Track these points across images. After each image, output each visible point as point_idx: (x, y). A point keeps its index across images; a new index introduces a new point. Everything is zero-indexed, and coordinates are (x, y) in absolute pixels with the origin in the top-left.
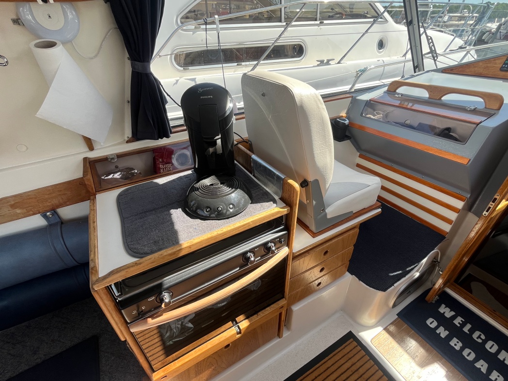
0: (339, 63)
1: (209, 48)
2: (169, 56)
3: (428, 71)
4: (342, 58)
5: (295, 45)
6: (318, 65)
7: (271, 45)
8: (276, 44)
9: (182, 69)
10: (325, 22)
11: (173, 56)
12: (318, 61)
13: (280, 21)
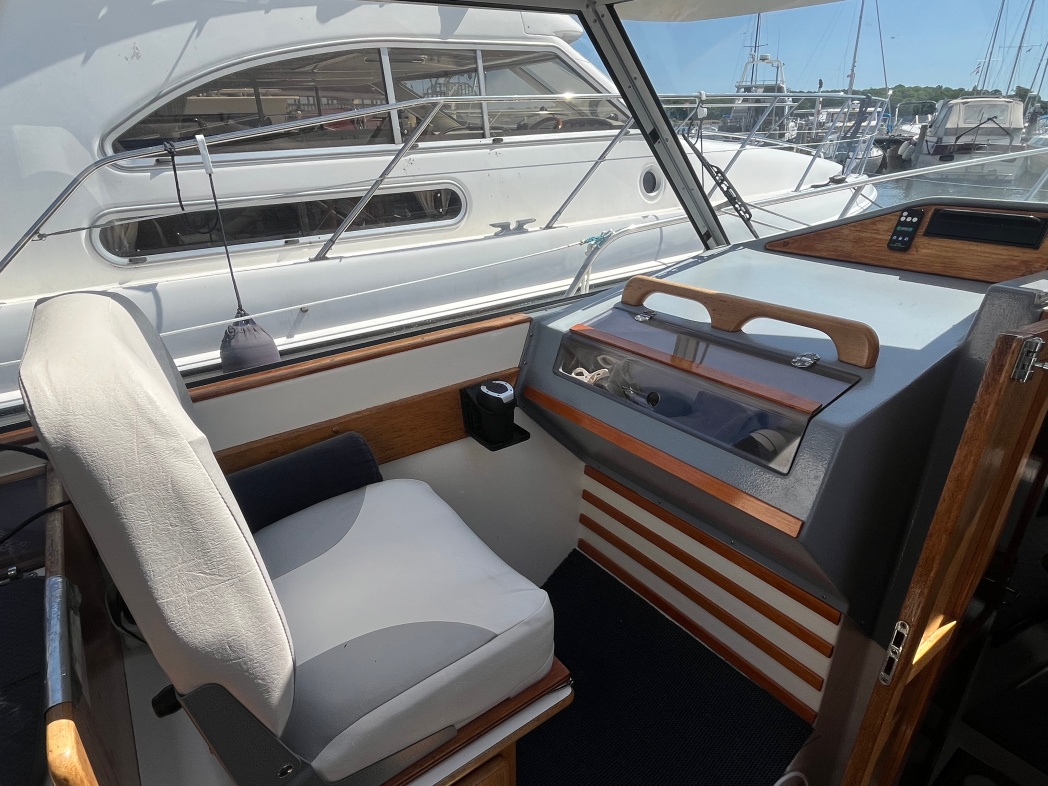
0: (549, 227)
1: (188, 210)
2: (84, 233)
3: (736, 247)
4: (554, 217)
5: (439, 191)
6: (497, 235)
7: (363, 194)
8: (377, 193)
9: (126, 260)
10: (506, 139)
11: (97, 232)
12: (493, 225)
13: (392, 141)
